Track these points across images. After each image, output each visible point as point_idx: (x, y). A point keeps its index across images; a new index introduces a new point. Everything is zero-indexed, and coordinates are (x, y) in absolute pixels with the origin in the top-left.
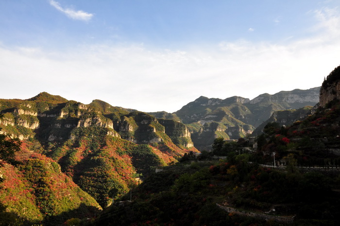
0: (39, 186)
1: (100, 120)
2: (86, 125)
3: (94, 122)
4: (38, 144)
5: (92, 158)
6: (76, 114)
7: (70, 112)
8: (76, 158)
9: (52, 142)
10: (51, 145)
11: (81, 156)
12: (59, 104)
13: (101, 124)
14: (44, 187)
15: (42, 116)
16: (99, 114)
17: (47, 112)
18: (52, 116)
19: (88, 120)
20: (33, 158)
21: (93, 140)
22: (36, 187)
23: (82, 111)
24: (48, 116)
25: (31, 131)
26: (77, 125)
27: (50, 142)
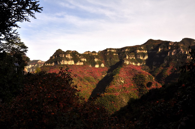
0: (141, 87)
1: (182, 49)
2: (173, 54)
3: (178, 51)
4: (147, 67)
6: (168, 48)
7: (164, 48)
8: (167, 73)
10: (154, 67)
11: (170, 72)
12: (158, 44)
13: (183, 52)
14: (143, 87)
15: (150, 52)
16: (181, 46)
17: (152, 50)
18: (155, 51)
19: (174, 51)
20: (140, 73)
21: (178, 62)
22: (139, 87)
23: (171, 46)
24: (153, 52)
25: (144, 61)
26: (168, 54)
27: (153, 65)
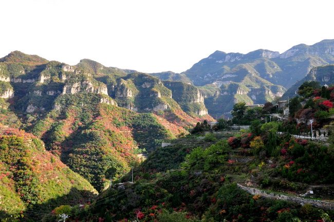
0: (18, 169)
1: (90, 84)
2: (73, 91)
3: (83, 87)
4: (14, 117)
5: (83, 132)
6: (60, 77)
7: (52, 76)
8: (63, 132)
9: (32, 114)
10: (31, 118)
11: (70, 129)
12: (37, 66)
13: (93, 89)
14: (24, 169)
15: (16, 81)
16: (89, 77)
17: (22, 77)
18: (29, 81)
19: (76, 85)
20: (9, 134)
21: (83, 110)
22: (14, 170)
23: (67, 74)
24: (24, 82)
25: (4, 101)
26: (62, 91)
27: (29, 113)
